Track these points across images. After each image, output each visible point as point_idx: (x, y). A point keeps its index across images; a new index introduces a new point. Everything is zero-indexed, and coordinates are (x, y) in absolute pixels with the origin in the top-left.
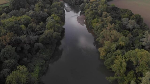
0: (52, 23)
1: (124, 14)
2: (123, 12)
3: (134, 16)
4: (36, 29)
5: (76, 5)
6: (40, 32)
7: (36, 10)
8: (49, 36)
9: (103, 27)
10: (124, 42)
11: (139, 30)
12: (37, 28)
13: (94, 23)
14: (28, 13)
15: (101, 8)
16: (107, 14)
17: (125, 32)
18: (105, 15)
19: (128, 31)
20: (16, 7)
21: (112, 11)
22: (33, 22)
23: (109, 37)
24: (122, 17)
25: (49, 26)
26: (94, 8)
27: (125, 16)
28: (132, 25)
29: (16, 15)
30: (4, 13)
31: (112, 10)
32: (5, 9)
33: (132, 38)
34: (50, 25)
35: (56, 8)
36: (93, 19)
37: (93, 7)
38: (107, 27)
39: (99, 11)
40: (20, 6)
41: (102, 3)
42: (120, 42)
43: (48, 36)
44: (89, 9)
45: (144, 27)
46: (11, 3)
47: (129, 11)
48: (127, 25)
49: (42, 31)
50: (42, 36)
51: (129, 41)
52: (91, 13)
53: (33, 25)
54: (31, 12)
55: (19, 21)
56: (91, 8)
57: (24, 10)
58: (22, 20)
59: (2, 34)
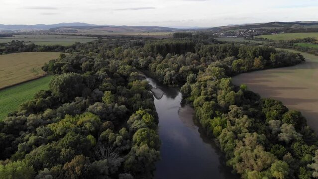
0: (144, 131)
1: (270, 110)
2: (267, 106)
3: (288, 114)
4: (115, 143)
5: (171, 84)
6: (123, 148)
7: (105, 99)
8: (142, 157)
9: (237, 138)
10: (281, 172)
11: (302, 146)
12: (117, 141)
13: (215, 126)
14: (93, 108)
15: (224, 96)
16: (237, 110)
17: (277, 148)
18: (235, 112)
19: (283, 147)
20: (66, 94)
21: (245, 99)
22: (108, 129)
23: (252, 161)
24: (267, 115)
25: (140, 137)
26: (211, 94)
27: (272, 113)
28: (288, 134)
29: (71, 113)
30: (49, 109)
31: (244, 97)
32: (47, 99)
33: (292, 162)
34: (141, 135)
35: (139, 95)
36: (213, 118)
37: (207, 92)
38: (244, 139)
39: (222, 103)
40: (73, 93)
41: (223, 86)
42: (273, 173)
43: (140, 159)
44: (201, 97)
45: (310, 135)
46: (58, 86)
47: (277, 104)
48: (279, 135)
49: (126, 145)
50: (130, 158)
51: (289, 170)
52: (207, 106)
53: (108, 134)
54: (98, 106)
55: (81, 126)
56: (205, 94)
57: (84, 101)
58: (88, 125)
59: (62, 157)
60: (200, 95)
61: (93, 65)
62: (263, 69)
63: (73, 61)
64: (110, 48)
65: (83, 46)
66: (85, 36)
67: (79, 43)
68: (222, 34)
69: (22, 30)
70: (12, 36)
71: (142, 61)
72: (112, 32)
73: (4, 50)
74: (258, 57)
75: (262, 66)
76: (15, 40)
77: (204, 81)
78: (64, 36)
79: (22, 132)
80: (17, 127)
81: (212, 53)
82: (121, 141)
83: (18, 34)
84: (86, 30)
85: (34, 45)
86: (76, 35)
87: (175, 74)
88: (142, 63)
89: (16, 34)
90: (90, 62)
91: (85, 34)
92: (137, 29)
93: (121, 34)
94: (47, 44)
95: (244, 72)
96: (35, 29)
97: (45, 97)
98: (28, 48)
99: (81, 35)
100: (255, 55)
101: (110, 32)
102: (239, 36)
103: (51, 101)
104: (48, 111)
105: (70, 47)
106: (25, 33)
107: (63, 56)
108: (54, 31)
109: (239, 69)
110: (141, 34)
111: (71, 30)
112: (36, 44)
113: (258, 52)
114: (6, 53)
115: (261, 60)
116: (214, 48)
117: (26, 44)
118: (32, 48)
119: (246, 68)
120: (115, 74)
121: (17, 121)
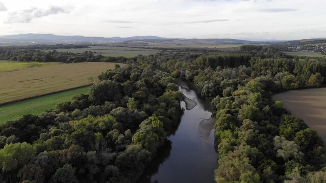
0: (142, 133)
1: (286, 127)
3: (301, 132)
4: (117, 141)
5: (208, 96)
6: (122, 146)
7: (129, 105)
8: (132, 155)
14: (115, 112)
16: (250, 125)
18: (247, 126)
22: (115, 129)
24: (281, 132)
26: (234, 108)
27: (286, 131)
29: (94, 114)
30: (78, 109)
31: (271, 113)
32: (81, 101)
35: (164, 104)
36: (224, 131)
37: (231, 106)
40: (105, 97)
43: (130, 156)
47: (297, 122)
48: (278, 151)
49: (125, 145)
50: (122, 154)
52: (222, 118)
53: (114, 133)
54: (119, 110)
55: (96, 125)
56: (229, 107)
57: (111, 105)
58: (100, 124)
59: (64, 145)
60: (224, 108)
61: (140, 75)
62: (320, 87)
63: (124, 71)
64: (168, 60)
65: (143, 58)
66: (152, 49)
67: (141, 55)
68: (298, 48)
69: (99, 42)
70: (88, 47)
71: (188, 73)
72: (181, 45)
73: (74, 59)
74: (314, 73)
75: (318, 84)
76: (88, 51)
77: (237, 95)
78: (133, 49)
79: (50, 125)
80: (47, 121)
81: (267, 67)
82: (122, 140)
83: (94, 45)
84: (156, 43)
85: (101, 56)
86: (144, 48)
87: (212, 87)
88: (187, 75)
89: (93, 45)
90: (138, 72)
91: (153, 47)
92: (207, 42)
93: (187, 47)
94: (113, 56)
95: (294, 89)
96: (110, 41)
97: (79, 99)
98: (96, 58)
99: (149, 48)
100: (312, 71)
101: (178, 45)
102: (317, 51)
103: (83, 103)
104: (76, 111)
105: (132, 59)
106: (100, 45)
107: (118, 66)
108: (127, 44)
109: (288, 86)
110: (207, 47)
111: (143, 43)
112: (103, 55)
113: (315, 68)
114: (76, 62)
115: (318, 77)
116: (269, 63)
117: (95, 55)
118: (99, 59)
119: (296, 85)
120: (154, 84)
121: (48, 117)
